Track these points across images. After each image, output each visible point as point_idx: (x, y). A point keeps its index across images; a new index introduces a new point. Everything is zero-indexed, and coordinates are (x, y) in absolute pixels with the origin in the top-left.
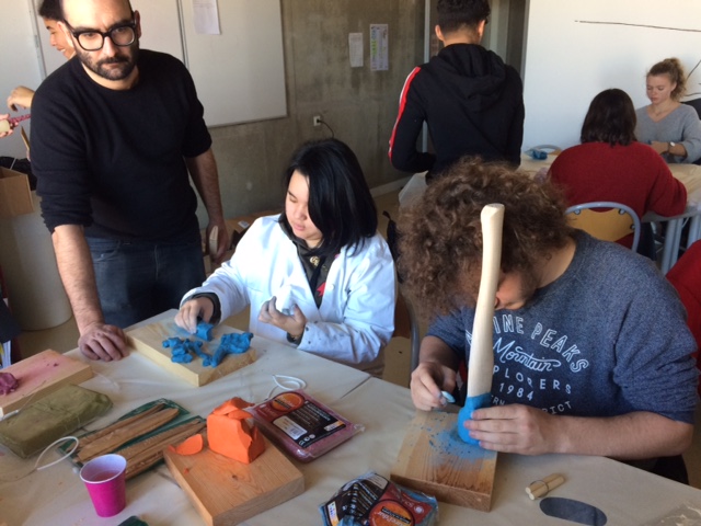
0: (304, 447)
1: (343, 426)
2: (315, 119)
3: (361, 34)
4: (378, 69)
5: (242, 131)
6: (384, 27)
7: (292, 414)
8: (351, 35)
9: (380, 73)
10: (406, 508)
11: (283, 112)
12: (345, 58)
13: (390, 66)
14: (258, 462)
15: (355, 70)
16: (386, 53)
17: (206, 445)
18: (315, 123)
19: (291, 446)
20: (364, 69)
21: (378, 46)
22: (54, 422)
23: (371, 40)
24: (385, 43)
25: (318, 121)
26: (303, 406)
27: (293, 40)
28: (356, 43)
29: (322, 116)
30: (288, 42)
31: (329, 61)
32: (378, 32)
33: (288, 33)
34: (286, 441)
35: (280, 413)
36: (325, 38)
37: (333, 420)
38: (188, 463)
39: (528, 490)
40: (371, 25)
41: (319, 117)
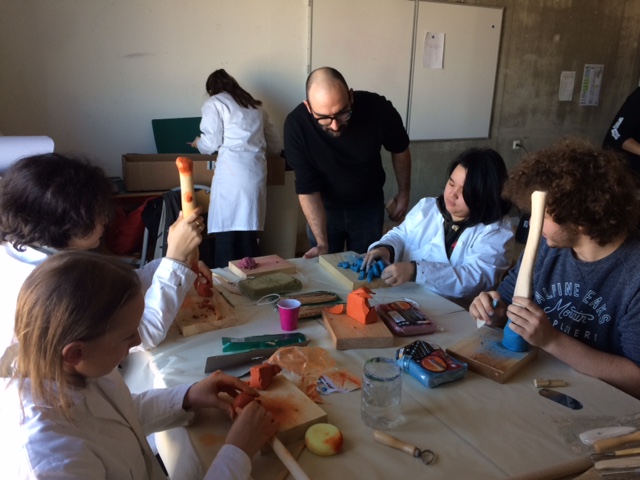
0: (401, 326)
1: (429, 324)
2: (515, 143)
3: (574, 73)
4: (587, 104)
5: (446, 146)
6: (599, 67)
7: (401, 312)
8: (564, 73)
9: (588, 109)
10: (446, 362)
11: (485, 134)
12: (554, 93)
13: (601, 102)
14: (370, 326)
15: (563, 104)
16: (597, 91)
17: (344, 312)
18: (514, 146)
19: (393, 325)
20: (572, 103)
21: (590, 85)
22: (270, 286)
23: (584, 78)
24: (598, 81)
25: (517, 145)
26: (409, 309)
27: (506, 76)
28: (567, 81)
29: (521, 141)
30: (501, 77)
31: (537, 95)
32: (592, 71)
33: (502, 70)
34: (391, 322)
35: (393, 309)
36: (537, 74)
37: (424, 319)
38: (332, 316)
39: (535, 381)
40: (586, 65)
41: (518, 142)
